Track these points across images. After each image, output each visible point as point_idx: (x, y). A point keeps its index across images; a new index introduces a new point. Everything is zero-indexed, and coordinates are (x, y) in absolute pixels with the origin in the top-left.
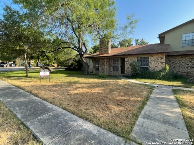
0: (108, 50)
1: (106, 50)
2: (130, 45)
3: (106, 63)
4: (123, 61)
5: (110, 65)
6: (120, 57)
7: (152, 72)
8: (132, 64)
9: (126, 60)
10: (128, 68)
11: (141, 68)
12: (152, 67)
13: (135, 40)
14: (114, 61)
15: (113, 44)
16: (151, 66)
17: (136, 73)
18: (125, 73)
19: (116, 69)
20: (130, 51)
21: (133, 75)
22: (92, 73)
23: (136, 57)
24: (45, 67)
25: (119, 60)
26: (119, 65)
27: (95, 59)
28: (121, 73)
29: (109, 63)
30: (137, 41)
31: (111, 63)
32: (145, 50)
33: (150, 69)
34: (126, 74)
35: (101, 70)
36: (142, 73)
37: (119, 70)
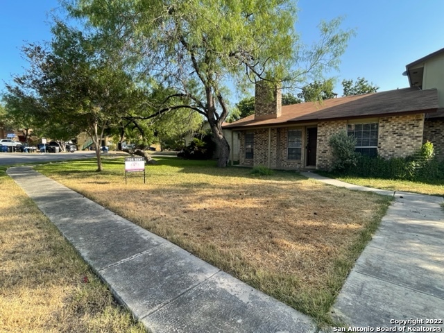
0: (276, 109)
1: (271, 109)
2: (329, 95)
3: (271, 141)
4: (312, 134)
5: (279, 145)
6: (305, 126)
7: (388, 161)
8: (335, 141)
9: (320, 131)
10: (325, 152)
11: (358, 150)
12: (386, 149)
13: (343, 83)
14: (289, 136)
15: (287, 95)
16: (383, 145)
17: (345, 164)
18: (317, 163)
19: (293, 154)
20: (330, 109)
21: (337, 168)
22: (239, 164)
23: (345, 125)
24: (136, 151)
25: (301, 132)
26: (302, 143)
27: (245, 131)
28: (307, 165)
29: (278, 139)
30: (347, 85)
31: (283, 141)
32: (369, 108)
33: (381, 153)
34: (319, 166)
35: (257, 157)
36: (360, 164)
37: (303, 155)
